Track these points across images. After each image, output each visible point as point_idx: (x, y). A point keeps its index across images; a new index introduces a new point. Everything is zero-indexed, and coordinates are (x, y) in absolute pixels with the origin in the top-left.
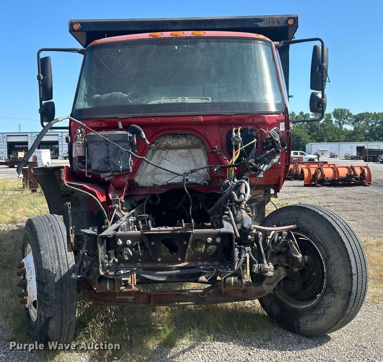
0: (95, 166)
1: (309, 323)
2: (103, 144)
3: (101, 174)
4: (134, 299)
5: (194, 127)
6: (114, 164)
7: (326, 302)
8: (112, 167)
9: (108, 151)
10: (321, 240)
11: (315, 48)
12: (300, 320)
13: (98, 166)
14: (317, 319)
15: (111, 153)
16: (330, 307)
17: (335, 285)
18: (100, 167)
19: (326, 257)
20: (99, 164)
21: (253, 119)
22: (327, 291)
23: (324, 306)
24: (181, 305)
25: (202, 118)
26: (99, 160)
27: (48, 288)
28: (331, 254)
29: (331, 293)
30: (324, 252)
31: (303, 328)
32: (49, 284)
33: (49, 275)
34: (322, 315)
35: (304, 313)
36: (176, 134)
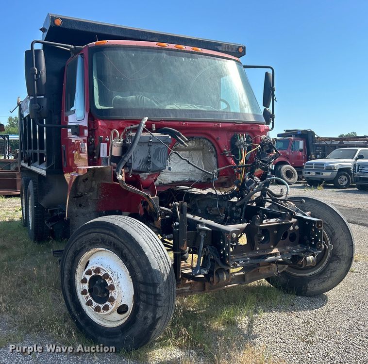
0: (135, 166)
1: (316, 285)
2: (146, 145)
3: (140, 174)
4: (190, 289)
5: (210, 132)
6: (153, 164)
7: (331, 268)
8: (151, 167)
9: (149, 152)
10: (327, 221)
11: (267, 74)
12: (308, 285)
13: (138, 166)
14: (324, 281)
15: (152, 154)
16: (336, 271)
17: (340, 254)
18: (140, 167)
19: (331, 234)
20: (140, 164)
21: (253, 127)
22: (332, 259)
23: (330, 271)
24: (229, 287)
25: (221, 125)
26: (141, 160)
27: (160, 288)
28: (336, 232)
29: (336, 260)
30: (329, 231)
31: (310, 290)
32: (161, 285)
33: (159, 276)
34: (329, 278)
35: (312, 279)
36: (193, 138)
